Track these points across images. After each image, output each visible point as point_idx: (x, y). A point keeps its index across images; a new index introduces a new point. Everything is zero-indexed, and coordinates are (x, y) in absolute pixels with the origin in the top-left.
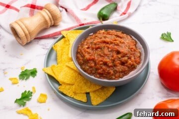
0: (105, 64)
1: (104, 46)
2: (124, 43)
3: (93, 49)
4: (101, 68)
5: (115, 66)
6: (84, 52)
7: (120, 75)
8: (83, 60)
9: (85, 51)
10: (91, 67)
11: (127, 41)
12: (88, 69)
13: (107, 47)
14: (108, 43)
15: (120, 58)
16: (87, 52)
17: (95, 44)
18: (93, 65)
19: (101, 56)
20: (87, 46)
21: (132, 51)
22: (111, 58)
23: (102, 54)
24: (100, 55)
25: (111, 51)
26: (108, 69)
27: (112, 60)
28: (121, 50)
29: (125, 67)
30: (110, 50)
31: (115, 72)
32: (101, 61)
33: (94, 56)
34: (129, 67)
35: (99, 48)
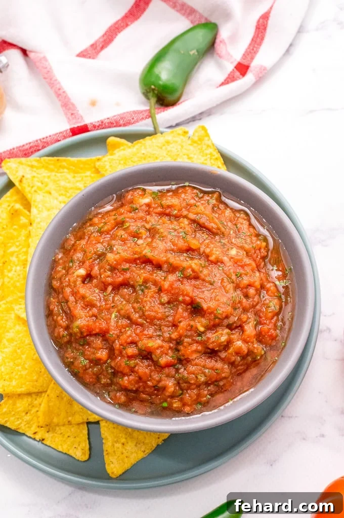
0: (146, 355)
1: (146, 281)
2: (222, 262)
3: (104, 287)
4: (132, 370)
5: (183, 361)
6: (72, 299)
7: (199, 395)
8: (67, 328)
9: (74, 294)
10: (96, 362)
11: (233, 252)
12: (85, 369)
13: (155, 283)
14: (159, 267)
15: (200, 335)
16: (83, 297)
17: (113, 269)
18: (103, 354)
19: (133, 323)
20: (82, 272)
21: (246, 296)
22: (168, 332)
23: (135, 316)
24: (128, 318)
25: (169, 303)
26: (156, 376)
27: (170, 340)
28: (207, 298)
29: (219, 365)
30: (165, 298)
31: (183, 385)
32: (133, 343)
33: (108, 320)
34: (232, 364)
35: (125, 284)
